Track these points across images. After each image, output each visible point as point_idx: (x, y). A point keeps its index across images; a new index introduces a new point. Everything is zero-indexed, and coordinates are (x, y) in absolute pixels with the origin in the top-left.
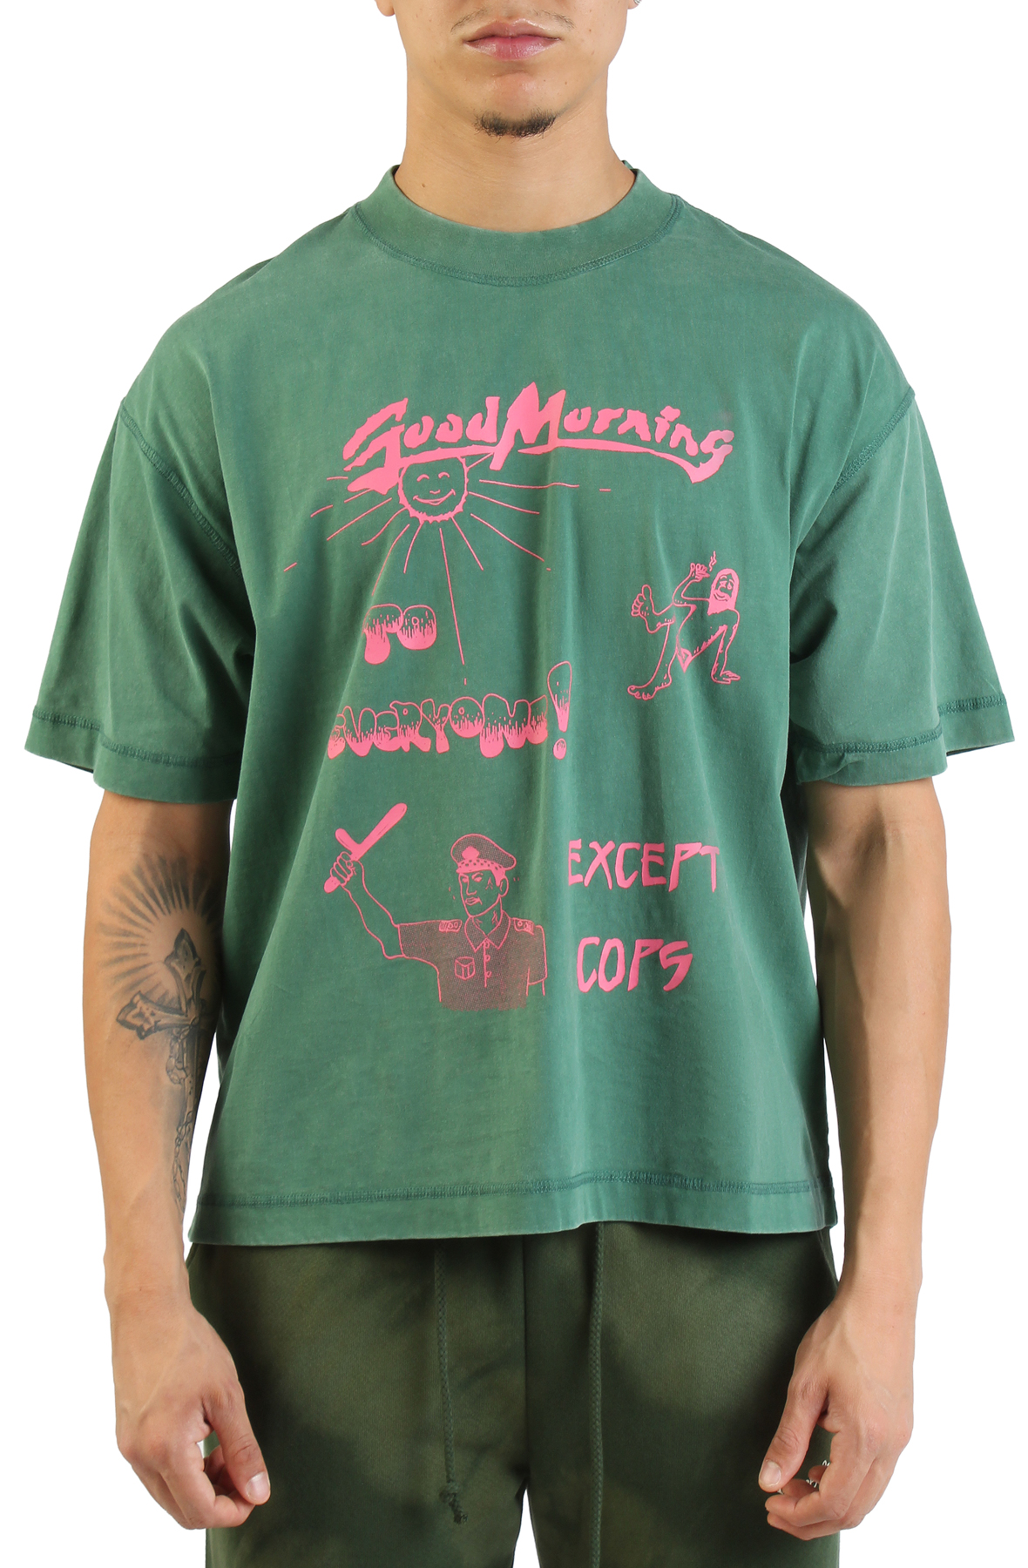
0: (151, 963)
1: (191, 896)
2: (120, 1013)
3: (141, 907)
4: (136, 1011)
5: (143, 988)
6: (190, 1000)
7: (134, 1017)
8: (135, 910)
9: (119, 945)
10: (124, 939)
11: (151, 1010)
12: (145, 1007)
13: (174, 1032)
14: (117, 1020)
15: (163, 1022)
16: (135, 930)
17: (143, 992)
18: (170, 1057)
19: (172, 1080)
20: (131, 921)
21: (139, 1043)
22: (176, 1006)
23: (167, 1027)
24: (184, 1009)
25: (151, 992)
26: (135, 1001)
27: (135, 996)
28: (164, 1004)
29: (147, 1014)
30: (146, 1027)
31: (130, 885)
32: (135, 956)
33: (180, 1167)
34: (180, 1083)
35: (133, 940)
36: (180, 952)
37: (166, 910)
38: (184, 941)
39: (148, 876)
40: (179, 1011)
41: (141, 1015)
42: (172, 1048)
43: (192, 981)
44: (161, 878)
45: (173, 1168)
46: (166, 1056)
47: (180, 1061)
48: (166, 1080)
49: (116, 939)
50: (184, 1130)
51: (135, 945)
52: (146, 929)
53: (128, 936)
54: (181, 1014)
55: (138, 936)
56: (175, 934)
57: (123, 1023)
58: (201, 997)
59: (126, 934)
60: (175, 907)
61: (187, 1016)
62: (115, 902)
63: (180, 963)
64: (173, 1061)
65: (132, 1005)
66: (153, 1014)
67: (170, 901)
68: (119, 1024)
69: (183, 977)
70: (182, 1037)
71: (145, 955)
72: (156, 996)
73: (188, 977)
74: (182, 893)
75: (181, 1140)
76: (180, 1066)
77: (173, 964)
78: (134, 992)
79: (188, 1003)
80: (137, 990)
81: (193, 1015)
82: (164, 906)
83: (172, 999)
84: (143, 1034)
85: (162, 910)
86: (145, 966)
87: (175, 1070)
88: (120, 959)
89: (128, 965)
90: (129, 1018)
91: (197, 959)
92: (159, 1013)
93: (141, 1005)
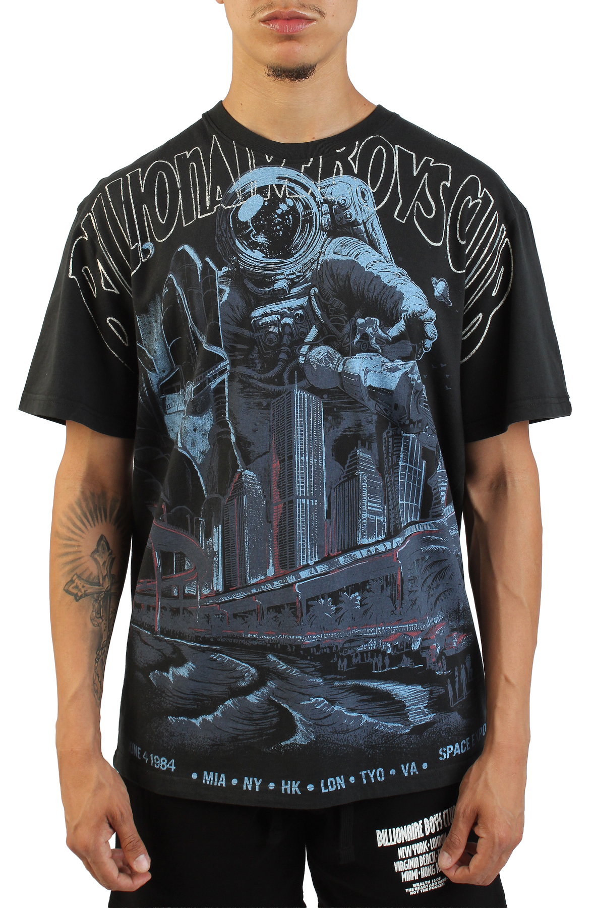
0: (83, 557)
1: (108, 514)
2: (65, 586)
3: (79, 523)
4: (74, 584)
5: (78, 571)
6: (105, 575)
7: (73, 588)
8: (75, 525)
9: (66, 546)
10: (69, 542)
11: (82, 584)
12: (79, 582)
13: (95, 597)
14: (64, 589)
15: (89, 591)
16: (75, 537)
17: (78, 573)
18: (93, 611)
19: (93, 625)
20: (73, 532)
21: (75, 603)
22: (97, 581)
23: (92, 594)
24: (101, 582)
25: (82, 573)
26: (74, 579)
27: (74, 576)
28: (90, 580)
29: (80, 587)
30: (80, 594)
31: (73, 510)
32: (75, 552)
33: (98, 675)
34: (98, 626)
35: (73, 543)
36: (100, 549)
37: (93, 525)
38: (102, 542)
39: (84, 504)
40: (99, 584)
41: (77, 587)
42: (94, 606)
43: (106, 565)
44: (91, 505)
45: (94, 676)
46: (90, 611)
47: (98, 613)
48: (90, 626)
49: (65, 542)
50: (100, 653)
51: (74, 546)
52: (81, 536)
53: (71, 540)
54: (99, 586)
55: (76, 540)
56: (97, 538)
57: (67, 591)
58: (112, 573)
59: (70, 539)
60: (98, 522)
61: (103, 586)
62: (64, 519)
63: (99, 555)
64: (94, 613)
65: (72, 581)
66: (83, 587)
67: (95, 519)
68: (65, 592)
69: (101, 563)
70: (100, 599)
71: (80, 552)
72: (85, 576)
73: (104, 563)
74: (103, 513)
75: (98, 659)
76: (98, 616)
77: (96, 556)
78: (73, 573)
79: (104, 578)
80: (75, 572)
81: (107, 584)
82: (92, 522)
83: (95, 577)
84: (78, 598)
85: (90, 525)
86: (80, 558)
87: (96, 619)
88: (67, 554)
89: (71, 557)
90: (70, 589)
91: (110, 551)
92: (87, 586)
93: (78, 582)
